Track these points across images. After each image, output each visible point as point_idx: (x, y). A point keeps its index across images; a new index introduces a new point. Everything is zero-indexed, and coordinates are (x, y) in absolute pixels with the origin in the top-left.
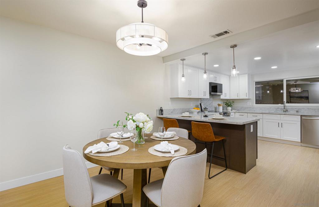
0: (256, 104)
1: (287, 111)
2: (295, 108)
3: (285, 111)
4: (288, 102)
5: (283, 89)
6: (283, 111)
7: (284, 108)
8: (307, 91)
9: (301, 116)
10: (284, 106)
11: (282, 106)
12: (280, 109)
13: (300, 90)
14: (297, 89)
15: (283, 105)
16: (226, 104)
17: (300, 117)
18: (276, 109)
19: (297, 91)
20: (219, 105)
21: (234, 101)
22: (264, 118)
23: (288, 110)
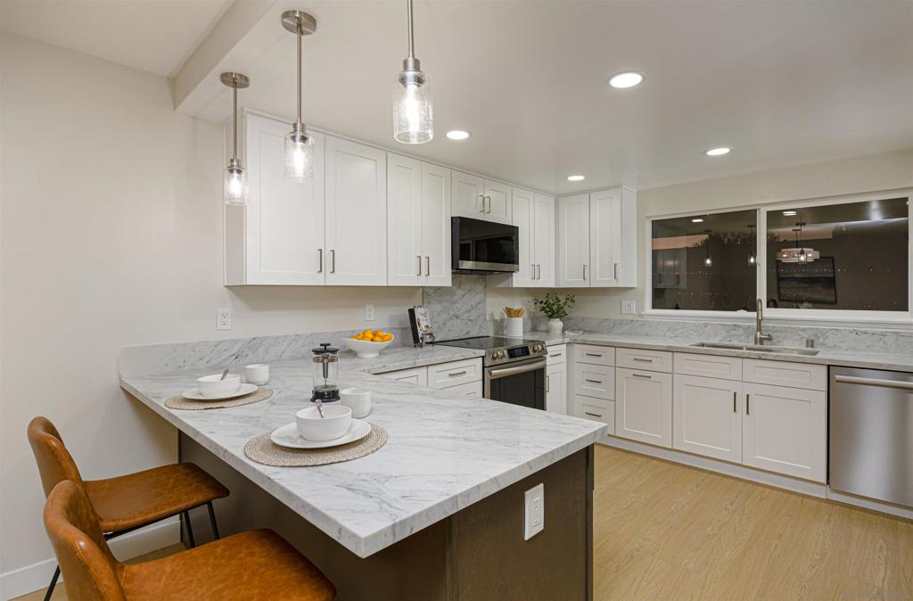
0: (654, 307)
1: (770, 339)
2: (803, 330)
3: (762, 341)
4: (772, 303)
5: (754, 253)
6: (753, 338)
7: (759, 329)
8: (830, 260)
9: (829, 366)
10: (759, 321)
11: (750, 319)
12: (740, 332)
13: (810, 255)
14: (802, 253)
15: (754, 314)
16: (543, 309)
17: (824, 369)
18: (727, 331)
19: (802, 258)
20: (510, 313)
21: (572, 294)
22: (676, 371)
23: (773, 335)
